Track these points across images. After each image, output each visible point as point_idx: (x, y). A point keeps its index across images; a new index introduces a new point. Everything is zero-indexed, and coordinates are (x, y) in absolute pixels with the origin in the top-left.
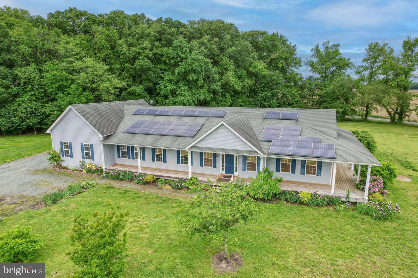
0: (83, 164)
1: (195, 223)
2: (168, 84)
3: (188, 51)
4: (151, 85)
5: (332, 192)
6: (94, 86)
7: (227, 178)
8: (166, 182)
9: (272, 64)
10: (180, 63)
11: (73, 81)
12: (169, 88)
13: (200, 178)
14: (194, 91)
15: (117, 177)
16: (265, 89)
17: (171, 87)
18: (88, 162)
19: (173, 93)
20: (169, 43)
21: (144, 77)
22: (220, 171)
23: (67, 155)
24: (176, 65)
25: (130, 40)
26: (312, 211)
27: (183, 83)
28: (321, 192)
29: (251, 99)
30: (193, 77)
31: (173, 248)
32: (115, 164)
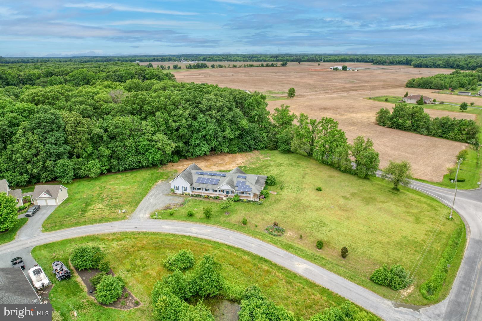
0: (183, 192)
1: (222, 207)
2: (196, 140)
3: (205, 123)
4: (187, 140)
5: (251, 199)
6: (163, 148)
7: (227, 196)
8: (211, 197)
9: (251, 120)
10: (202, 131)
11: (152, 146)
12: (196, 143)
13: (220, 196)
14: (209, 143)
15: (196, 196)
16: (247, 135)
17: (197, 142)
18: (184, 192)
19: (199, 145)
20: (195, 118)
21: (183, 137)
22: (225, 194)
23: (177, 189)
24: (199, 131)
25: (176, 118)
26: (246, 204)
27: (203, 139)
28: (249, 199)
29: (240, 140)
30: (208, 137)
31: (217, 212)
32: (193, 192)
